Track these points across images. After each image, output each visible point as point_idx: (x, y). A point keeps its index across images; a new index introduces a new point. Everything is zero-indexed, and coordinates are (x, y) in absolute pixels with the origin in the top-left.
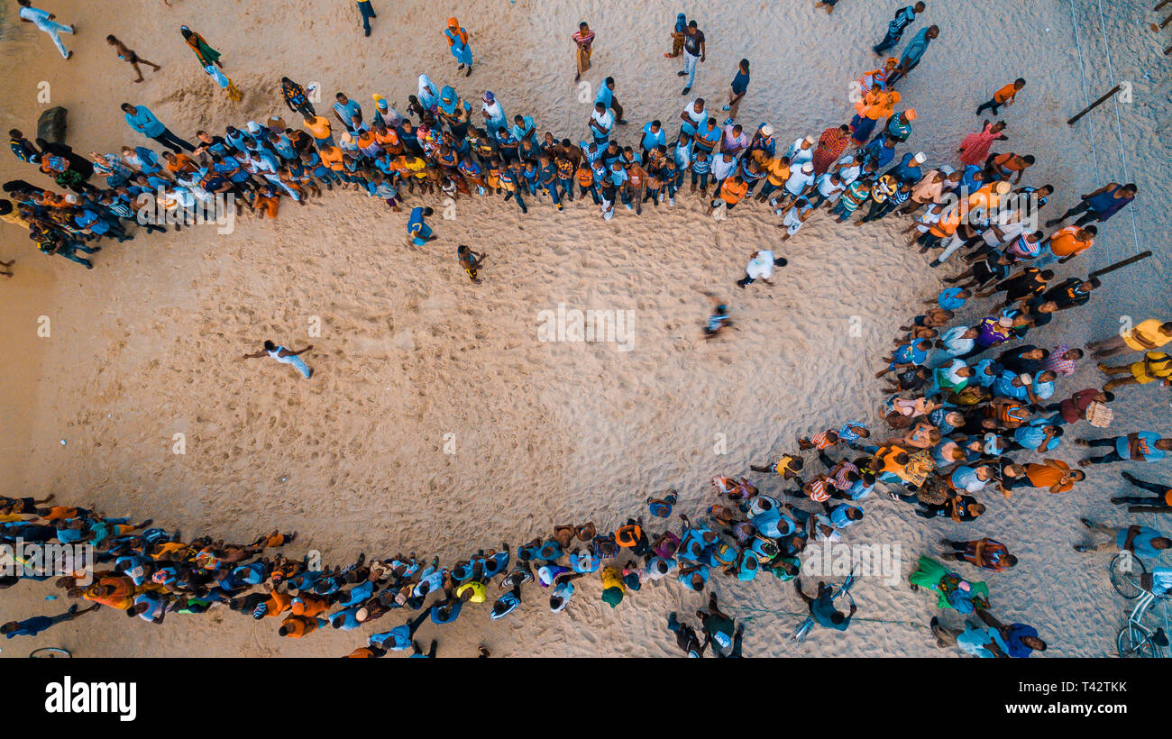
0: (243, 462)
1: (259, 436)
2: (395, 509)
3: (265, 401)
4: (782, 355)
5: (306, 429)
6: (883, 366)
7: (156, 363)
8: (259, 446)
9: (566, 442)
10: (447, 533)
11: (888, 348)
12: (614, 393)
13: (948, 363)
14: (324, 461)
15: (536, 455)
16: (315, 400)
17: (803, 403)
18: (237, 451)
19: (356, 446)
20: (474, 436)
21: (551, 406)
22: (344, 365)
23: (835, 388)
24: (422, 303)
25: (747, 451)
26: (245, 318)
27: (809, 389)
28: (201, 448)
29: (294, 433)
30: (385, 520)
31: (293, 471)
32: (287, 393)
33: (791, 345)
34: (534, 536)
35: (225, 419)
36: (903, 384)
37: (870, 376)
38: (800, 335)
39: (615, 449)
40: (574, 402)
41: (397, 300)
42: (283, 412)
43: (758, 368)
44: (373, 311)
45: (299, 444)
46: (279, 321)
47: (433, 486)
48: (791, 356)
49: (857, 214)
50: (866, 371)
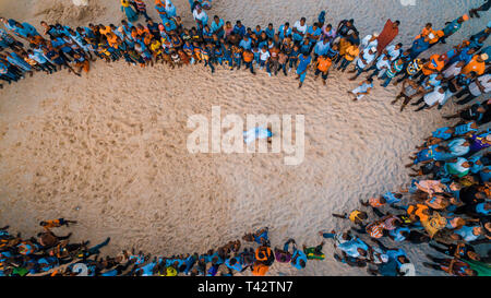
0: (58, 199)
1: (67, 184)
2: (136, 228)
3: (73, 166)
4: (352, 153)
5: (92, 182)
6: (409, 162)
7: (20, 144)
8: (67, 190)
9: (230, 195)
10: (162, 244)
11: (412, 152)
12: (258, 169)
13: (455, 159)
14: (100, 200)
15: (214, 202)
16: (98, 167)
17: (363, 179)
18: (55, 192)
19: (118, 192)
20: (181, 190)
21: (223, 175)
22: (115, 149)
23: (382, 172)
24: (159, 118)
25: (331, 206)
26: (67, 122)
27: (367, 172)
28: (37, 190)
29: (86, 184)
30: (130, 234)
31: (83, 205)
32: (84, 162)
33: (357, 148)
34: (210, 248)
35: (51, 175)
36: (424, 171)
37: (402, 167)
38: (362, 142)
39: (257, 201)
40: (236, 174)
41: (145, 115)
42: (81, 173)
43: (338, 160)
44: (132, 121)
45: (87, 190)
46: (84, 125)
47: (157, 216)
48: (357, 154)
49: (395, 79)
50: (399, 164)
